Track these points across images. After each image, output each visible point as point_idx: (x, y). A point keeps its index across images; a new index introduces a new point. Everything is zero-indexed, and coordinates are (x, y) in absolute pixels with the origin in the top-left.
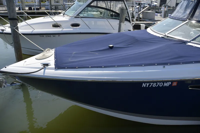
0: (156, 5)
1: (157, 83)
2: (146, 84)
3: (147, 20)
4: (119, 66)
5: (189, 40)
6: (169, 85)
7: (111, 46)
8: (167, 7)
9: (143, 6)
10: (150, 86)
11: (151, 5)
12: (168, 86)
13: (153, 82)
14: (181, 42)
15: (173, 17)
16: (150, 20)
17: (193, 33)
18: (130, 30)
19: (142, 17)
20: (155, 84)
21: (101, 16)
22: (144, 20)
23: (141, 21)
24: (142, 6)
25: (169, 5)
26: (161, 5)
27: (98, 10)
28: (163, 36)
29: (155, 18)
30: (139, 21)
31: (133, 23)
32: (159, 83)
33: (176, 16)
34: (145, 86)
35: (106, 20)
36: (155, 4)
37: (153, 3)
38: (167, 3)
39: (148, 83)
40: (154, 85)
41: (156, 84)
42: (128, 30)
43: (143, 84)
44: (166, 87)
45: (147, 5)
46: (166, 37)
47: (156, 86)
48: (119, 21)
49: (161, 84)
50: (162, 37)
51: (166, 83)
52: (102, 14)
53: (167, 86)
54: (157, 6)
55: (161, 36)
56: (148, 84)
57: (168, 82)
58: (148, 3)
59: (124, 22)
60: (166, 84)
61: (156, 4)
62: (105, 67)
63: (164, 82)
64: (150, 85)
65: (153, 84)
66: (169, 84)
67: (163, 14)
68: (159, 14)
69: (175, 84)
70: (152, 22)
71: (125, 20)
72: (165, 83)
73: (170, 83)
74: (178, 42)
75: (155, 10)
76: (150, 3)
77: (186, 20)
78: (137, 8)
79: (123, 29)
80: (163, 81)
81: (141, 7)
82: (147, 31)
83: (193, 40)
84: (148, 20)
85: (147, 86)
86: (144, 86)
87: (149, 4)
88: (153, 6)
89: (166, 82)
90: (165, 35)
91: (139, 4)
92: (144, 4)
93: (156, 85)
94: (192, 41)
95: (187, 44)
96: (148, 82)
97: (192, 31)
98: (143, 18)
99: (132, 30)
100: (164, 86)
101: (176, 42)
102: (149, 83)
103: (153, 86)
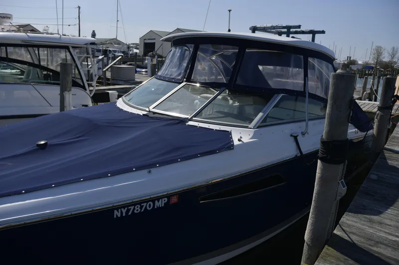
0: (136, 53)
1: (142, 205)
2: (121, 211)
3: (121, 83)
4: (58, 185)
5: (189, 117)
6: (165, 203)
7: (42, 142)
8: (156, 57)
9: (113, 56)
10: (130, 214)
11: (128, 54)
12: (163, 205)
13: (134, 204)
14: (177, 122)
15: (160, 76)
16: (127, 82)
17: (199, 102)
18: (86, 106)
19: (110, 78)
20: (137, 207)
21: (22, 78)
22: (115, 82)
23: (109, 85)
24: (111, 55)
25: (159, 52)
26: (145, 54)
27: (14, 66)
28: (145, 113)
29: (136, 77)
30: (106, 86)
31: (92, 90)
32: (145, 204)
33: (166, 75)
34: (119, 216)
35: (31, 86)
36: (135, 51)
37: (131, 50)
38: (156, 49)
39: (124, 208)
40: (138, 209)
41: (139, 206)
42: (83, 106)
43: (115, 211)
44: (159, 208)
45: (120, 54)
46: (151, 115)
47: (141, 210)
48: (59, 88)
49: (150, 205)
50: (143, 115)
51: (158, 202)
52: (23, 75)
53: (160, 206)
54: (139, 56)
55: (141, 113)
56: (124, 211)
57: (162, 198)
58: (122, 50)
59: (70, 90)
60: (158, 204)
61: (137, 51)
62: (27, 191)
63: (153, 200)
64: (128, 211)
65: (134, 209)
66: (163, 202)
67: (149, 69)
68: (144, 70)
69: (174, 200)
70: (130, 85)
71: (73, 86)
72: (156, 202)
73: (165, 200)
74: (172, 121)
75: (136, 62)
76: (126, 50)
77: (182, 82)
78: (100, 60)
79: (69, 104)
80: (151, 198)
81: (108, 59)
82: (116, 105)
83: (195, 116)
84: (123, 82)
85: (124, 215)
86: (117, 215)
87: (123, 52)
88: (131, 56)
89: (158, 199)
90: (149, 111)
91: (105, 53)
92: (115, 51)
93: (141, 208)
94: (194, 118)
95: (187, 124)
96: (123, 206)
97: (197, 100)
98: (113, 80)
99: (90, 104)
100: (156, 207)
101: (170, 122)
102: (126, 209)
103: (135, 212)
